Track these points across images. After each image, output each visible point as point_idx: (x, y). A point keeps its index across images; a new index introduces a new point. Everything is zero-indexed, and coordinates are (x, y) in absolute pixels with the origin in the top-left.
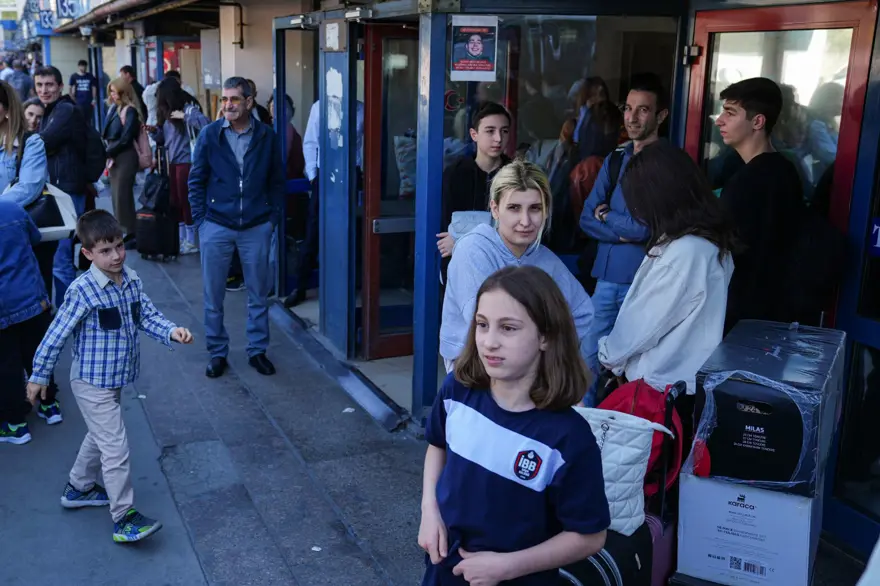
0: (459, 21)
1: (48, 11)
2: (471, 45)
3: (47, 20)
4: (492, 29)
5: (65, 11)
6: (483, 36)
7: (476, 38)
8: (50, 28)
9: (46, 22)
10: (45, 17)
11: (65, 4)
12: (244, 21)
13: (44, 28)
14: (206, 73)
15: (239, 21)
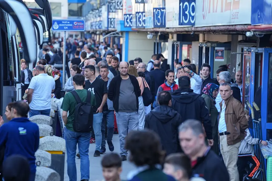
0: (216, 48)
1: (130, 15)
2: (219, 54)
3: (128, 20)
4: (223, 50)
5: (140, 24)
6: (221, 52)
7: (220, 52)
8: (130, 26)
9: (128, 22)
10: (127, 19)
11: (141, 20)
12: (205, 40)
13: (126, 27)
14: (193, 59)
15: (203, 40)
